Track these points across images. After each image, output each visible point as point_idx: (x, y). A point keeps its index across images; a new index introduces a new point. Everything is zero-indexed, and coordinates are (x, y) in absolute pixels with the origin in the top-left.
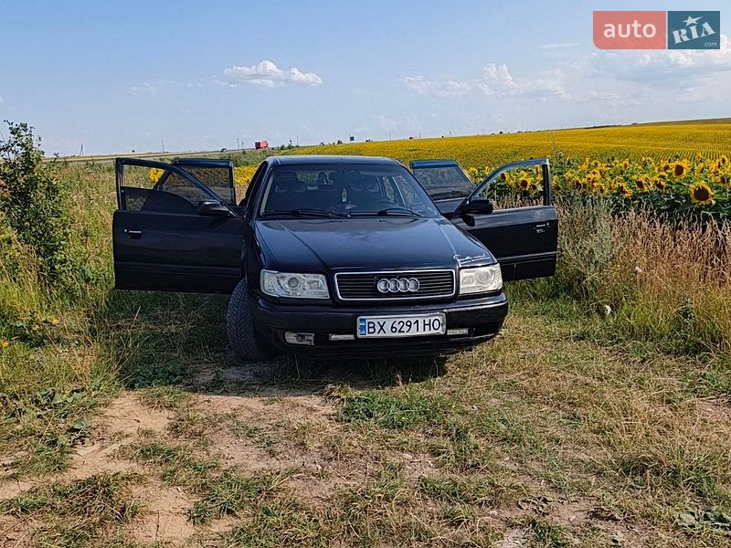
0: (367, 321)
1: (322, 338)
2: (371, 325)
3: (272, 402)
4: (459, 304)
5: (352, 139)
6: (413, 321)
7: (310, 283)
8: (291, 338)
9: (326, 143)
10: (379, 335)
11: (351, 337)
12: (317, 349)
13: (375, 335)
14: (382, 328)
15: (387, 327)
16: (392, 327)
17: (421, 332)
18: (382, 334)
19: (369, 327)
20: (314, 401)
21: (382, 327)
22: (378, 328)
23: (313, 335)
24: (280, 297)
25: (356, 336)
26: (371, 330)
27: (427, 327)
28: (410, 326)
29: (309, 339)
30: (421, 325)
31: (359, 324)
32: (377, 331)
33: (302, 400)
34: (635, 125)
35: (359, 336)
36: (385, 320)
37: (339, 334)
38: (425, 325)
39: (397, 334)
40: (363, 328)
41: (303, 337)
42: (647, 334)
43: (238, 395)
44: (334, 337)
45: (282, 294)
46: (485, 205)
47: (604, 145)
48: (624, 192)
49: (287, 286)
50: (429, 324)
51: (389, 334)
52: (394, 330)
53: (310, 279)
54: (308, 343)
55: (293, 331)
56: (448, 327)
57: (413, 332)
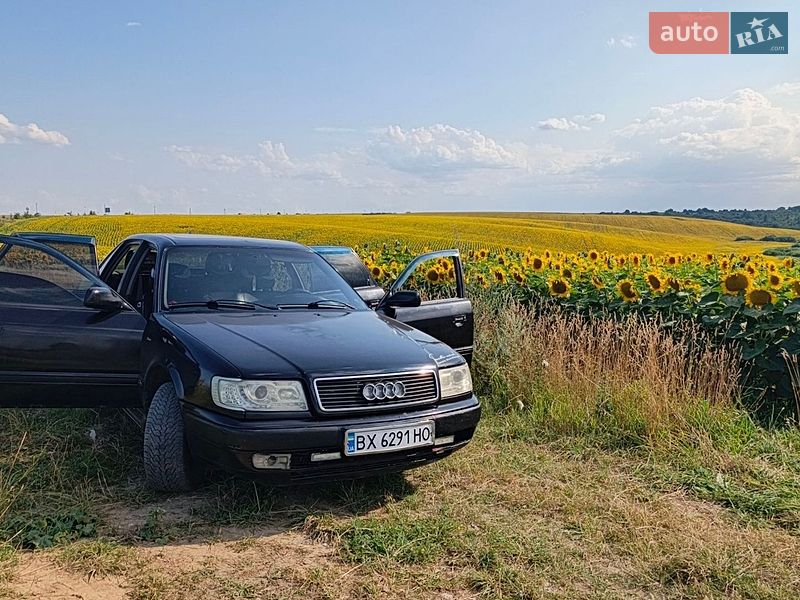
0: (356, 435)
1: (301, 458)
2: (360, 440)
3: (244, 547)
4: (440, 409)
5: (108, 210)
6: (404, 431)
7: (281, 391)
8: (260, 462)
9: (75, 213)
10: (368, 451)
11: (337, 455)
12: (292, 474)
13: (365, 451)
14: (372, 443)
15: (377, 441)
16: (383, 441)
17: (412, 445)
18: (372, 450)
19: (358, 442)
20: (296, 539)
21: (372, 441)
22: (367, 442)
23: (289, 456)
24: (247, 411)
25: (343, 454)
26: (361, 445)
27: (417, 437)
28: (401, 438)
29: (283, 462)
30: (411, 435)
31: (348, 439)
32: (366, 447)
33: (279, 539)
34: (408, 213)
35: (347, 454)
36: (375, 433)
37: (322, 453)
38: (415, 435)
39: (388, 449)
40: (351, 444)
41: (274, 459)
42: (574, 429)
43: (190, 542)
44: (316, 457)
45: (247, 406)
46: (412, 298)
47: (384, 232)
48: (483, 283)
49: (254, 398)
50: (419, 435)
51: (380, 449)
52: (385, 443)
53: (280, 387)
54: (282, 467)
55: (263, 452)
56: (437, 437)
57: (404, 445)
